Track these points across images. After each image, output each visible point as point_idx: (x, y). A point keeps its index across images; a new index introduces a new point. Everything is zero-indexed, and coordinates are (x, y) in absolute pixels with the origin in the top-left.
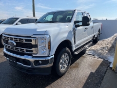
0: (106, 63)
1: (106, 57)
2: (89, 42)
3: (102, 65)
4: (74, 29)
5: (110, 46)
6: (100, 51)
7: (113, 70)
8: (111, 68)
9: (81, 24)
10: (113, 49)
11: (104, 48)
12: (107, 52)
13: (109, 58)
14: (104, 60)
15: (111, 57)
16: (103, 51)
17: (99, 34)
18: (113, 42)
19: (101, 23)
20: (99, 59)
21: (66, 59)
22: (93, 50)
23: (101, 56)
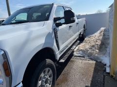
0: (100, 67)
1: (98, 58)
2: (76, 41)
3: (96, 70)
4: (54, 29)
5: (99, 43)
6: (90, 51)
7: (112, 76)
8: (109, 73)
9: (63, 21)
10: (104, 46)
11: (93, 46)
12: (97, 51)
13: (102, 58)
14: (97, 61)
15: (104, 57)
16: (94, 50)
17: (84, 30)
18: (101, 38)
19: (84, 19)
20: (91, 62)
21: (47, 77)
22: (81, 50)
23: (92, 57)
